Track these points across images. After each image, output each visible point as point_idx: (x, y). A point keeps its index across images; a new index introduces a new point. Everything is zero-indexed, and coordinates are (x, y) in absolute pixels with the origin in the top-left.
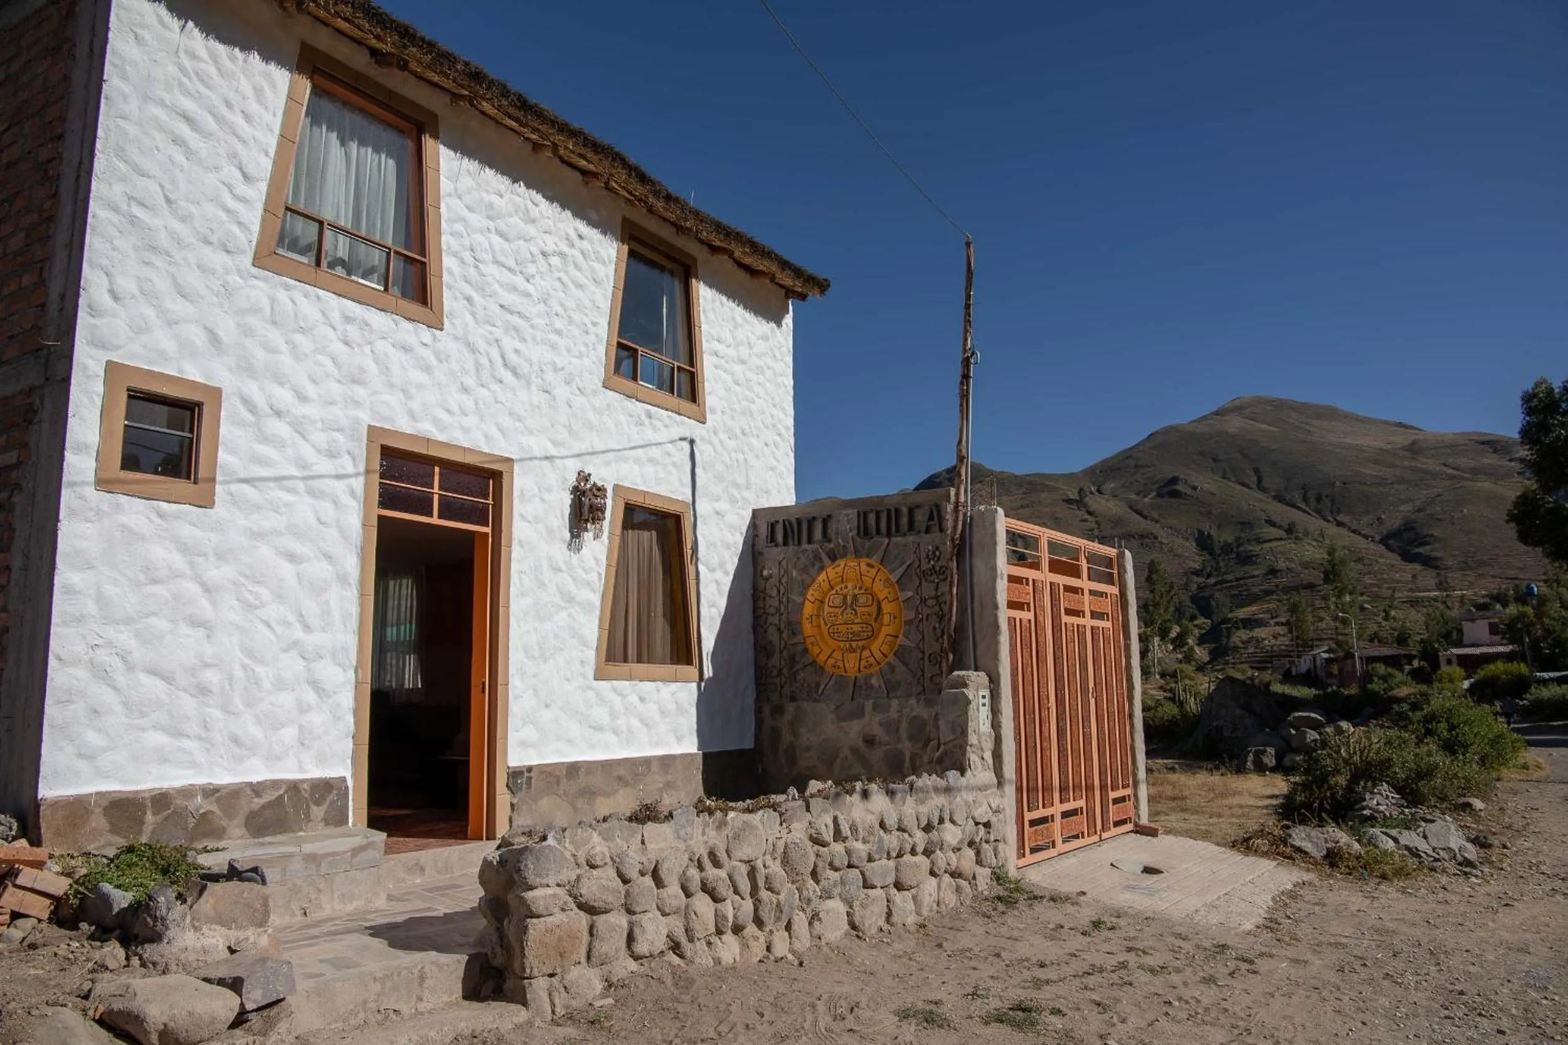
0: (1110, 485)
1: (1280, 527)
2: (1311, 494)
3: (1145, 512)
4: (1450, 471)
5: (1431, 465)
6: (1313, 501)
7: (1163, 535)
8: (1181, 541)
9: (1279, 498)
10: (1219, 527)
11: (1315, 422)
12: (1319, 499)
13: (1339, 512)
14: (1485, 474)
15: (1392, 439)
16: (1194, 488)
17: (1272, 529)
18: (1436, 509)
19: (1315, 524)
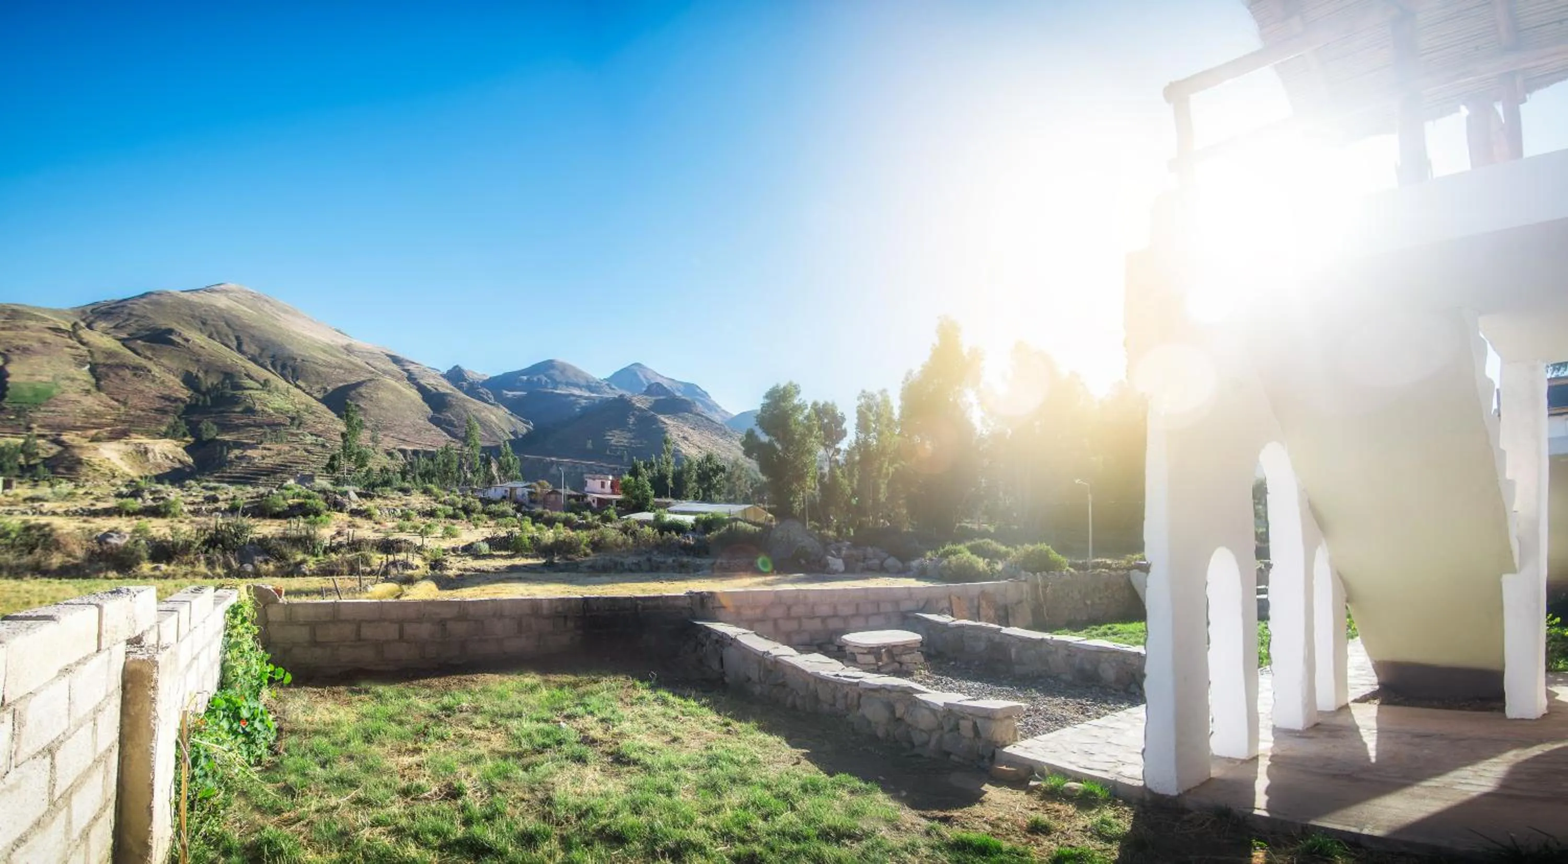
0: (102, 324)
1: (257, 381)
2: (279, 364)
3: (140, 351)
4: (370, 368)
5: (359, 361)
6: (279, 368)
7: (156, 371)
8: (172, 377)
9: (253, 359)
10: (206, 372)
11: (282, 315)
12: (284, 367)
13: (297, 379)
14: (390, 375)
15: (335, 339)
16: (187, 340)
17: (252, 382)
18: (362, 390)
19: (282, 383)
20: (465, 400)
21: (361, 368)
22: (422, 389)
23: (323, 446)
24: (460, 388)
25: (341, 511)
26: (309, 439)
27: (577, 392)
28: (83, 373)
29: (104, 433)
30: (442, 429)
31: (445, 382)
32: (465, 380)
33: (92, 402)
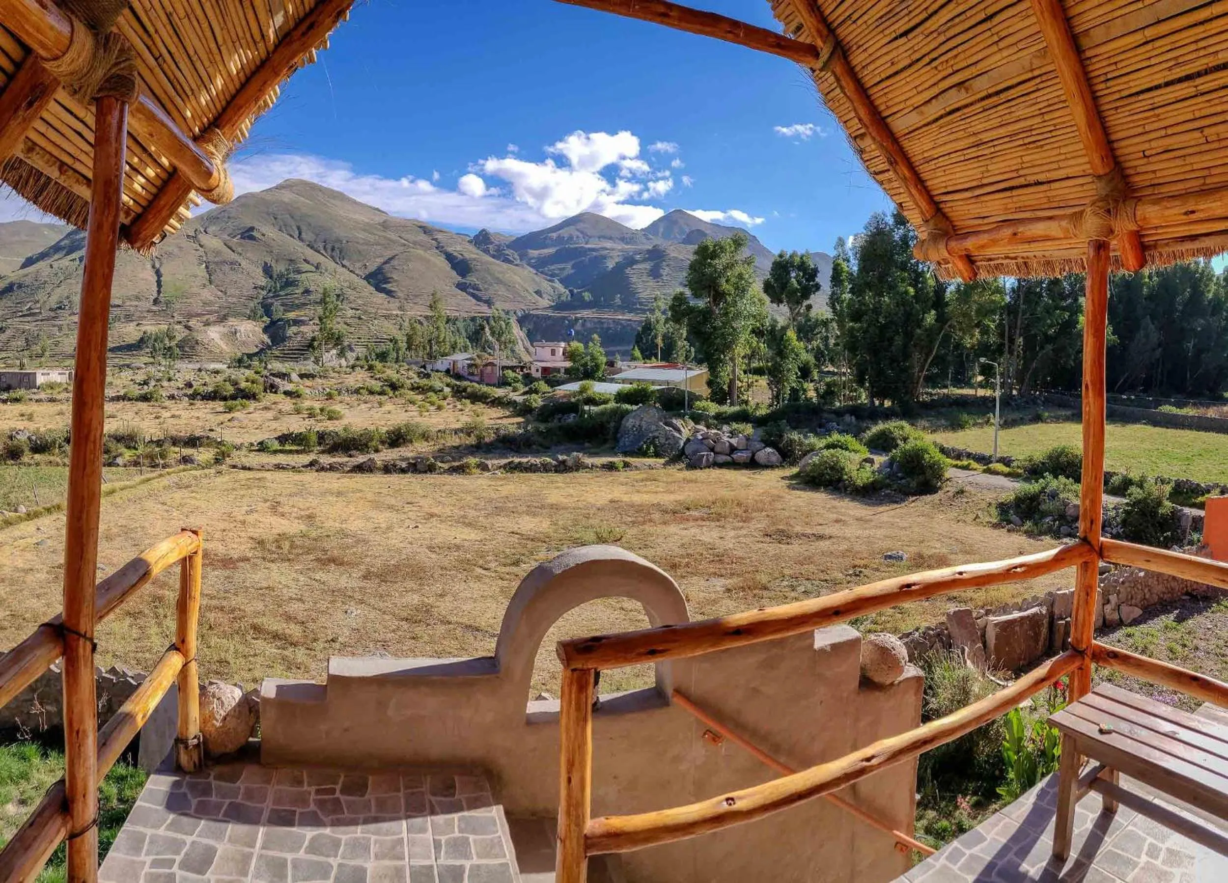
0: (212, 229)
1: (312, 264)
2: (329, 247)
3: (234, 248)
4: (403, 241)
5: (393, 236)
6: (329, 250)
7: (244, 263)
8: (254, 268)
9: (311, 246)
10: (277, 261)
12: (333, 249)
13: (343, 259)
14: (421, 245)
15: (373, 217)
16: (264, 235)
17: (307, 265)
18: (395, 262)
19: (331, 265)
20: (491, 263)
21: (394, 242)
22: (449, 257)
23: (360, 318)
24: (486, 251)
25: (276, 392)
26: (350, 313)
27: (609, 244)
28: (201, 271)
29: (212, 318)
30: (469, 293)
31: (471, 248)
32: (492, 243)
33: (207, 294)
